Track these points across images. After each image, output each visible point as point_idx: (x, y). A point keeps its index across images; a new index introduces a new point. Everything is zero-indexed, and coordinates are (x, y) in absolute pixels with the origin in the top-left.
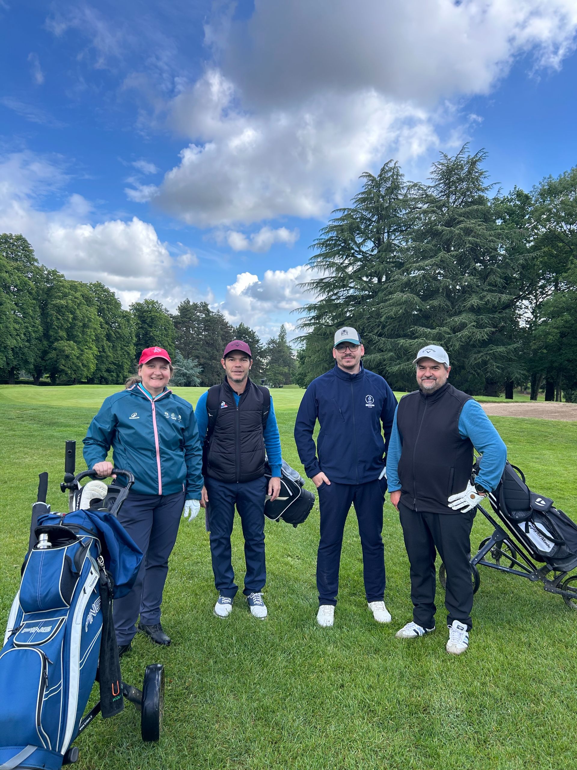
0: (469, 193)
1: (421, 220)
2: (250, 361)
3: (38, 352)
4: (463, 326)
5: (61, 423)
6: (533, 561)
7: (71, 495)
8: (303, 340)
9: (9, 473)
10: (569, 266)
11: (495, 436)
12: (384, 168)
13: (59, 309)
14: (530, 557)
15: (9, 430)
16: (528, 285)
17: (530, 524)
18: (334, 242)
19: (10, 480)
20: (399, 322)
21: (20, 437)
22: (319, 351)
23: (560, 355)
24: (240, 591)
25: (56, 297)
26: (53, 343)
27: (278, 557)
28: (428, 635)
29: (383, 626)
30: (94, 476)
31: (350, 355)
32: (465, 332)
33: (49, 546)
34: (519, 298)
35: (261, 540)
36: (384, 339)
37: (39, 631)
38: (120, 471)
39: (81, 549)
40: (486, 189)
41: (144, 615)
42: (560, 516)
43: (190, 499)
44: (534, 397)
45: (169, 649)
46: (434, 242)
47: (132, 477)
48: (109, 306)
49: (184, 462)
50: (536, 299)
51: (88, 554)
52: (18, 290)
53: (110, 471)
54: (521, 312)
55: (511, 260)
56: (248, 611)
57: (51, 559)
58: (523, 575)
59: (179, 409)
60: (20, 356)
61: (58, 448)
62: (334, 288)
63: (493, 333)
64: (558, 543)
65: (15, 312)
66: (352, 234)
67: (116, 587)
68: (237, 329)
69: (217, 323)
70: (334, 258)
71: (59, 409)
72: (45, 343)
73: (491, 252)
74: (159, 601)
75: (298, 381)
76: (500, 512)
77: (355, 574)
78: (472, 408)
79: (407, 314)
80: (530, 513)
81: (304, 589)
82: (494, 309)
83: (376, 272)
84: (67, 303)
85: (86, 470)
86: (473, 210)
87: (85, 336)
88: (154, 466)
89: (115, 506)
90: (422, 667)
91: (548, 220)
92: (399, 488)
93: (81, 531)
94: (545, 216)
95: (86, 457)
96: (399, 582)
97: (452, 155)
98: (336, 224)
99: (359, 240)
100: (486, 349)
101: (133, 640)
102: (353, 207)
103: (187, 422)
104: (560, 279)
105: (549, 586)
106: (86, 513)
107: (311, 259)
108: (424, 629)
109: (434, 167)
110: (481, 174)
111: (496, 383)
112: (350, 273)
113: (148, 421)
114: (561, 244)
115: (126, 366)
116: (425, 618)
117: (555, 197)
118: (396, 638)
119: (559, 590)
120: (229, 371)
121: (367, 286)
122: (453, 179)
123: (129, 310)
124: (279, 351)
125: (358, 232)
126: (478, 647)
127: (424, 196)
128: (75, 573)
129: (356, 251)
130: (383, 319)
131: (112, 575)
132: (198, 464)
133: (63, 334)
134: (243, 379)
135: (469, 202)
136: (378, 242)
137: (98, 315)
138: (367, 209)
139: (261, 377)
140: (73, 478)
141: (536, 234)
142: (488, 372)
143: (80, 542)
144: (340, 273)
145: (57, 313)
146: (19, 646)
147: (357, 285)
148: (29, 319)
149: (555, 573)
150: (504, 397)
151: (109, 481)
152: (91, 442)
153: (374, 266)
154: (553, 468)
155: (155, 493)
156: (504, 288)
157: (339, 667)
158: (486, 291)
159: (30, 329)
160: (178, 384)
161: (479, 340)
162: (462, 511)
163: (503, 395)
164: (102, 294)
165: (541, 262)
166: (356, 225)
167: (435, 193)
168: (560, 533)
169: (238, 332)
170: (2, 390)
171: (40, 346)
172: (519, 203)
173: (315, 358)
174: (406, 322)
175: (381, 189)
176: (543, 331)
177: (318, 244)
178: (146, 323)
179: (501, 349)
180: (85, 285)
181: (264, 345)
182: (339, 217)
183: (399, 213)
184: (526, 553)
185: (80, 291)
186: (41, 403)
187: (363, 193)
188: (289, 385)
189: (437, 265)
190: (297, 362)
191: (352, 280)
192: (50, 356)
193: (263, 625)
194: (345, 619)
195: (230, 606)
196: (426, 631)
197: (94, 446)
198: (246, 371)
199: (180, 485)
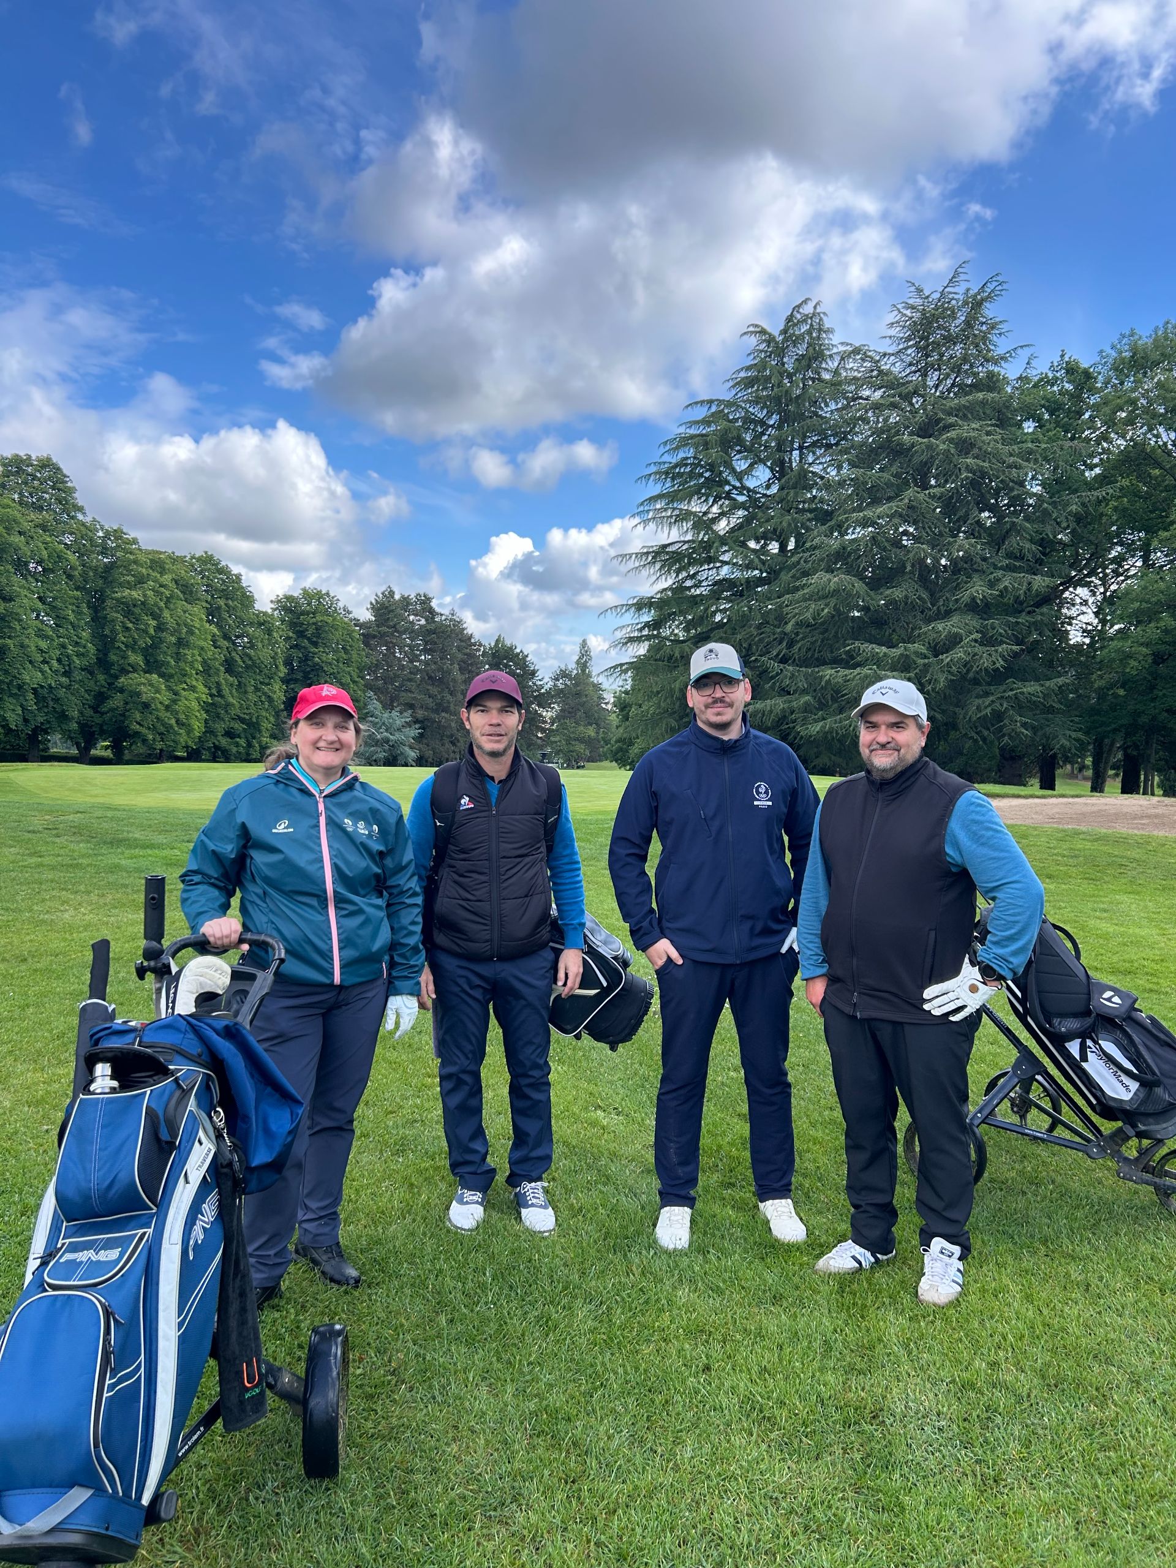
0: (967, 367)
1: (868, 423)
2: (520, 714)
3: (86, 696)
4: (954, 641)
5: (136, 839)
6: (1095, 1118)
7: (158, 985)
8: (626, 671)
9: (31, 941)
11: (1018, 865)
12: (792, 315)
13: (129, 609)
14: (1088, 1111)
15: (31, 855)
16: (1087, 556)
17: (1089, 1043)
18: (688, 469)
19: (33, 956)
20: (822, 633)
21: (53, 868)
22: (658, 693)
23: (1153, 700)
24: (500, 1178)
25: (121, 585)
26: (117, 677)
27: (576, 1110)
28: (881, 1266)
29: (788, 1249)
30: (203, 947)
31: (721, 700)
32: (959, 654)
33: (114, 1089)
34: (1070, 582)
35: (543, 1077)
36: (791, 668)
37: (94, 1258)
38: (255, 937)
39: (178, 1093)
40: (1002, 358)
41: (306, 1226)
42: (1150, 1027)
43: (398, 993)
44: (1097, 786)
45: (356, 1294)
46: (894, 469)
47: (279, 949)
48: (230, 602)
49: (386, 919)
50: (1104, 584)
51: (192, 1104)
52: (45, 570)
53: (235, 937)
54: (1073, 612)
55: (1054, 504)
56: (516, 1219)
57: (117, 1113)
58: (1074, 1146)
59: (374, 812)
60: (51, 703)
61: (129, 890)
62: (689, 564)
63: (1016, 655)
64: (1147, 1082)
65: (38, 616)
66: (727, 453)
67: (249, 1170)
68: (491, 648)
69: (449, 636)
70: (689, 502)
72: (101, 677)
73: (1012, 489)
75: (616, 754)
76: (1029, 1019)
77: (731, 1144)
78: (972, 808)
79: (839, 616)
80: (1089, 1021)
81: (629, 1174)
82: (1017, 606)
83: (775, 530)
84: (145, 596)
85: (186, 934)
86: (976, 402)
87: (182, 664)
88: (324, 928)
89: (245, 1008)
90: (868, 1330)
91: (1131, 421)
92: (824, 970)
93: (179, 1058)
94: (1124, 415)
95: (187, 910)
96: (823, 1160)
97: (932, 289)
98: (693, 431)
99: (741, 465)
100: (1002, 688)
101: (286, 1276)
102: (728, 396)
103: (391, 838)
104: (1155, 543)
105: (1126, 1169)
106: (189, 1023)
107: (642, 504)
108: (873, 1255)
109: (896, 313)
110: (993, 327)
111: (1020, 758)
112: (722, 533)
113: (310, 838)
114: (1157, 472)
115: (265, 725)
116: (875, 1234)
117: (1145, 374)
118: (815, 1272)
119: (1148, 1176)
120: (477, 734)
121: (756, 560)
122: (935, 337)
123: (270, 611)
124: (578, 694)
125: (738, 448)
126: (983, 1290)
127: (875, 373)
128: (167, 1142)
129: (735, 487)
130: (789, 627)
131: (242, 1145)
132: (413, 923)
133: (136, 659)
134: (505, 750)
135: (967, 386)
136: (781, 469)
137: (209, 621)
138: (756, 401)
139: (541, 747)
140: (162, 952)
141: (1106, 451)
142: (1004, 735)
143: (176, 1080)
144: (702, 533)
145: (124, 617)
146: (55, 1288)
147: (736, 557)
148: (67, 629)
149: (1140, 1142)
150: (1038, 785)
151: (234, 956)
152: (197, 878)
153: (773, 517)
154: (1137, 931)
155: (327, 981)
156: (1040, 562)
157: (702, 1331)
158: (1001, 568)
159: (70, 649)
160: (371, 762)
161: (986, 669)
162: (952, 1019)
163: (1035, 782)
164: (215, 577)
165: (1115, 509)
166: (735, 433)
167: (896, 368)
168: (1149, 1061)
169: (493, 654)
170: (16, 773)
171: (91, 684)
172: (1069, 387)
173: (650, 707)
174: (837, 633)
175: (785, 360)
176: (1118, 651)
177: (656, 473)
178: (305, 637)
179: (1031, 688)
180: (181, 560)
181: (545, 681)
182: (700, 418)
183: (822, 409)
184: (1080, 1102)
185: (170, 571)
186: (93, 800)
187: (748, 368)
188: (598, 763)
189: (901, 516)
190: (614, 715)
191: (725, 548)
192: (111, 703)
193: (547, 1247)
194: (713, 1235)
195: (481, 1209)
196: (877, 1259)
197: (201, 888)
198: (511, 734)
199: (377, 966)
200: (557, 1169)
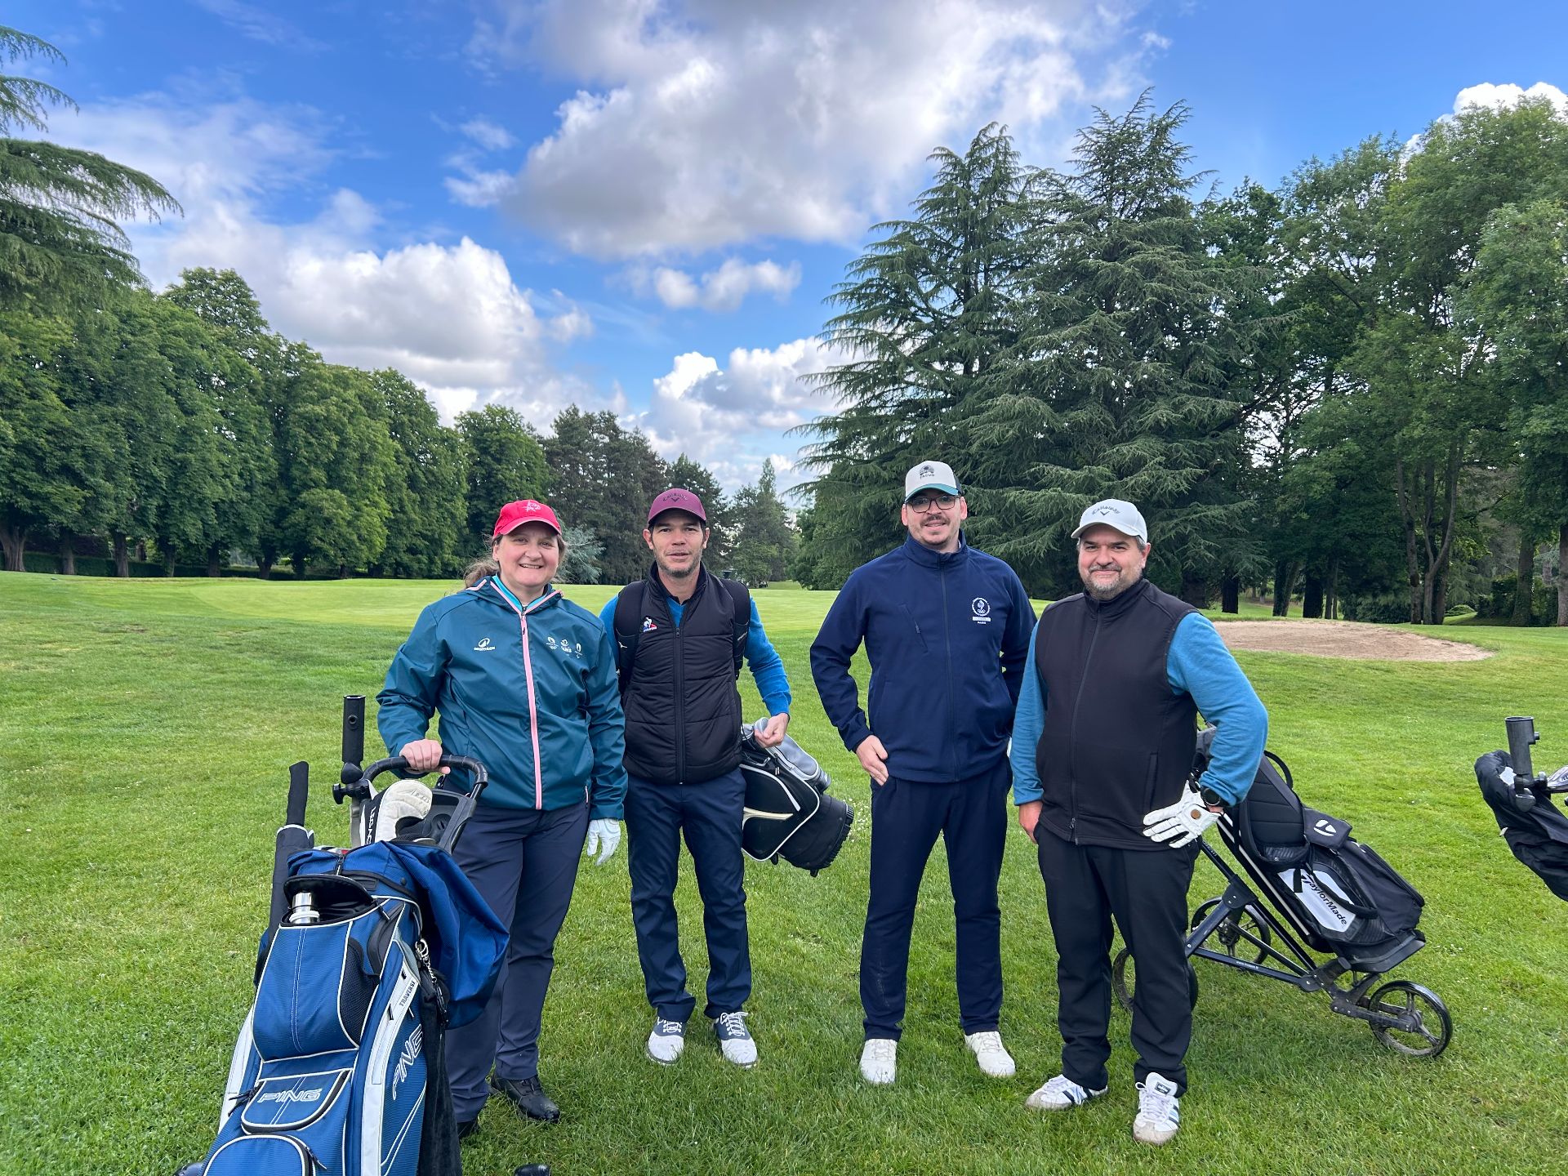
0: (1152, 192)
1: (1054, 246)
2: (704, 532)
3: (268, 511)
4: (1138, 463)
5: (319, 656)
6: (1306, 948)
7: (355, 809)
8: (810, 491)
9: (214, 759)
10: (1355, 343)
11: (1242, 689)
12: (978, 139)
13: (312, 424)
14: (1297, 938)
15: (213, 671)
16: (1271, 380)
17: (1303, 873)
18: (874, 290)
19: (216, 775)
20: (1008, 455)
21: (236, 685)
22: (842, 512)
23: (1336, 524)
25: (304, 400)
26: (299, 492)
27: (775, 937)
28: (1094, 1103)
30: (403, 770)
31: (938, 517)
32: (1143, 476)
33: (315, 919)
34: (1254, 406)
35: (738, 904)
36: (975, 489)
37: (294, 1099)
38: (457, 760)
39: (381, 924)
40: (1186, 183)
41: (502, 1058)
42: (1365, 857)
43: (601, 817)
44: (1280, 610)
45: (555, 1129)
46: (1079, 292)
47: (482, 773)
48: (414, 418)
49: (588, 741)
50: (1286, 409)
51: (395, 936)
52: (227, 384)
53: (436, 760)
54: (1256, 436)
55: (1238, 328)
56: (717, 1051)
57: (318, 946)
58: (1287, 978)
59: (578, 630)
60: (232, 518)
61: (313, 707)
62: (875, 384)
63: (1200, 478)
64: (1363, 915)
65: (220, 429)
66: (912, 274)
67: (452, 1003)
68: (675, 467)
69: (633, 454)
70: (875, 323)
71: (315, 628)
72: (283, 492)
73: (1197, 313)
74: (535, 1031)
75: (799, 573)
76: (1241, 849)
77: (935, 973)
78: (1195, 630)
79: (1023, 439)
80: (1303, 851)
81: (830, 1004)
82: (1199, 429)
83: (960, 352)
84: (328, 411)
85: (385, 756)
86: (1161, 226)
87: (364, 480)
88: (527, 751)
89: (447, 834)
91: (1313, 247)
92: (1038, 796)
93: (381, 887)
94: (1307, 241)
95: (384, 731)
97: (1119, 115)
98: (880, 252)
99: (926, 286)
100: (1186, 511)
102: (914, 219)
103: (595, 658)
104: (1338, 368)
105: (1341, 1002)
106: (391, 850)
107: (828, 324)
108: (1086, 1091)
109: (1082, 137)
110: (1178, 152)
111: (1203, 580)
112: (907, 354)
113: (513, 655)
114: (1339, 298)
115: (448, 541)
116: (1087, 1068)
117: (1327, 201)
118: (1027, 1108)
119: (1362, 1010)
120: (661, 555)
121: (941, 381)
122: (1122, 161)
123: (453, 428)
124: (761, 514)
125: (924, 270)
126: (1201, 1129)
127: (1060, 197)
128: (370, 976)
129: (920, 309)
130: (974, 448)
131: (446, 978)
132: (617, 745)
133: (318, 474)
134: (690, 570)
135: (1152, 210)
136: (966, 291)
137: (392, 437)
138: (942, 224)
139: (724, 566)
140: (360, 775)
141: (1289, 276)
142: (1188, 558)
143: (380, 911)
144: (888, 353)
145: (307, 432)
146: (253, 1131)
147: (921, 378)
148: (249, 444)
149: (1355, 976)
150: (1220, 609)
152: (395, 698)
153: (958, 339)
154: (1331, 756)
155: (529, 806)
156: (1224, 386)
157: (913, 1170)
158: (1186, 392)
159: (252, 464)
160: (573, 580)
161: (1170, 492)
162: (1173, 845)
163: (1218, 605)
164: (399, 393)
165: (1298, 334)
166: (921, 255)
167: (1082, 192)
168: (1366, 892)
169: (677, 472)
170: (196, 588)
171: (273, 499)
172: (1253, 213)
173: (833, 527)
174: (1021, 454)
175: (971, 183)
176: (1302, 475)
177: (841, 294)
178: (489, 453)
179: (1216, 511)
180: (365, 375)
181: (729, 499)
182: (887, 239)
183: (1007, 231)
184: (1291, 931)
185: (354, 387)
186: (276, 616)
187: (935, 191)
188: (781, 583)
189: (1086, 338)
190: (797, 535)
191: (911, 369)
192: (293, 519)
193: (750, 1080)
194: (920, 1069)
195: (680, 1040)
196: (1089, 1095)
197: (400, 708)
198: (696, 552)
199: (580, 790)
200: (757, 999)
